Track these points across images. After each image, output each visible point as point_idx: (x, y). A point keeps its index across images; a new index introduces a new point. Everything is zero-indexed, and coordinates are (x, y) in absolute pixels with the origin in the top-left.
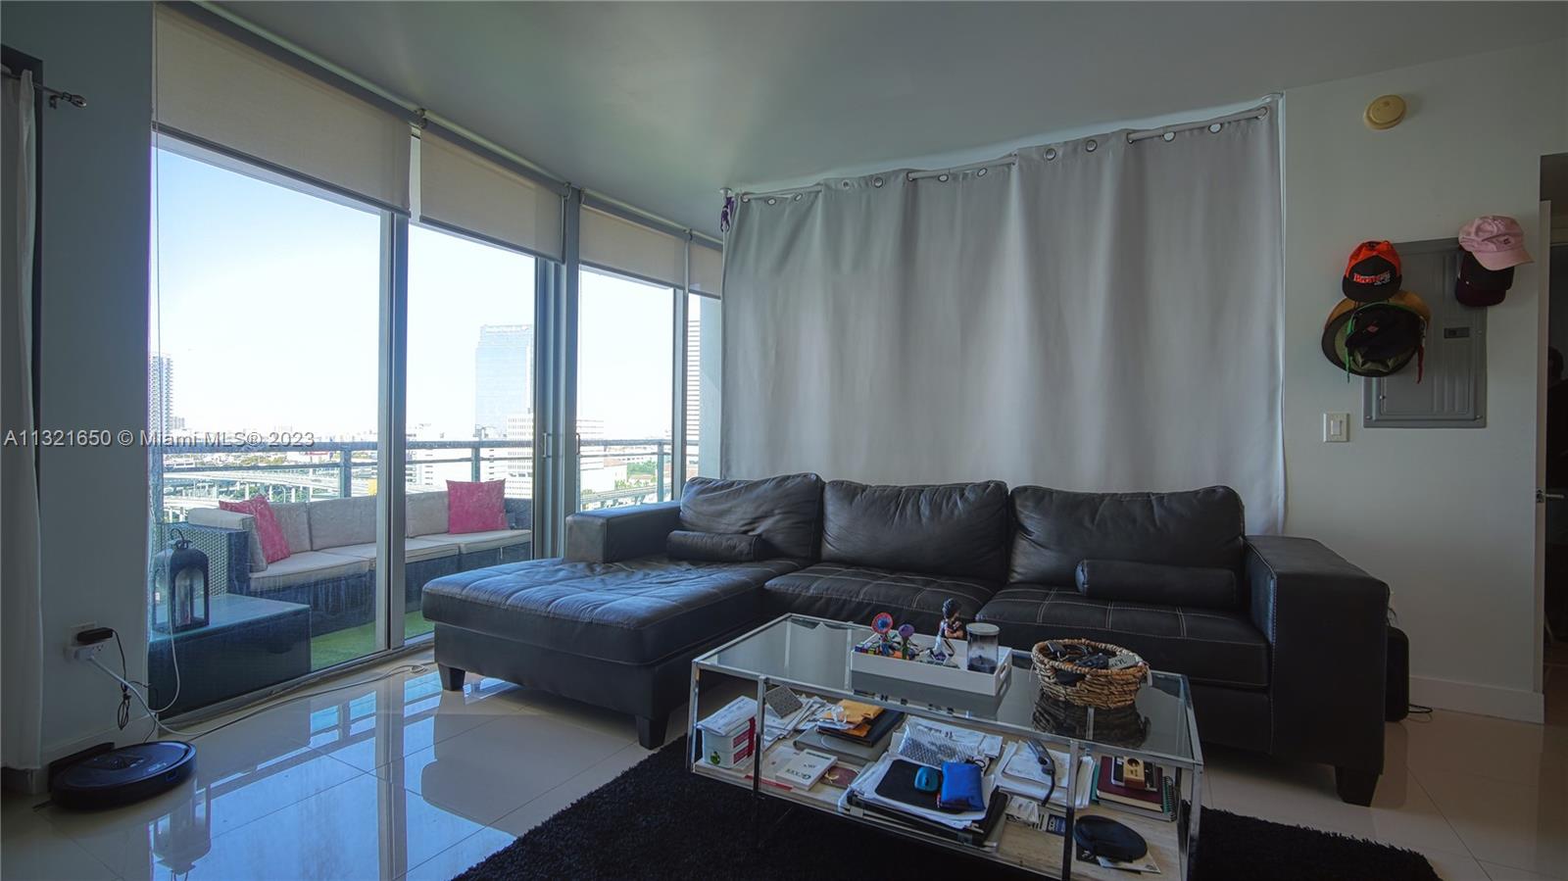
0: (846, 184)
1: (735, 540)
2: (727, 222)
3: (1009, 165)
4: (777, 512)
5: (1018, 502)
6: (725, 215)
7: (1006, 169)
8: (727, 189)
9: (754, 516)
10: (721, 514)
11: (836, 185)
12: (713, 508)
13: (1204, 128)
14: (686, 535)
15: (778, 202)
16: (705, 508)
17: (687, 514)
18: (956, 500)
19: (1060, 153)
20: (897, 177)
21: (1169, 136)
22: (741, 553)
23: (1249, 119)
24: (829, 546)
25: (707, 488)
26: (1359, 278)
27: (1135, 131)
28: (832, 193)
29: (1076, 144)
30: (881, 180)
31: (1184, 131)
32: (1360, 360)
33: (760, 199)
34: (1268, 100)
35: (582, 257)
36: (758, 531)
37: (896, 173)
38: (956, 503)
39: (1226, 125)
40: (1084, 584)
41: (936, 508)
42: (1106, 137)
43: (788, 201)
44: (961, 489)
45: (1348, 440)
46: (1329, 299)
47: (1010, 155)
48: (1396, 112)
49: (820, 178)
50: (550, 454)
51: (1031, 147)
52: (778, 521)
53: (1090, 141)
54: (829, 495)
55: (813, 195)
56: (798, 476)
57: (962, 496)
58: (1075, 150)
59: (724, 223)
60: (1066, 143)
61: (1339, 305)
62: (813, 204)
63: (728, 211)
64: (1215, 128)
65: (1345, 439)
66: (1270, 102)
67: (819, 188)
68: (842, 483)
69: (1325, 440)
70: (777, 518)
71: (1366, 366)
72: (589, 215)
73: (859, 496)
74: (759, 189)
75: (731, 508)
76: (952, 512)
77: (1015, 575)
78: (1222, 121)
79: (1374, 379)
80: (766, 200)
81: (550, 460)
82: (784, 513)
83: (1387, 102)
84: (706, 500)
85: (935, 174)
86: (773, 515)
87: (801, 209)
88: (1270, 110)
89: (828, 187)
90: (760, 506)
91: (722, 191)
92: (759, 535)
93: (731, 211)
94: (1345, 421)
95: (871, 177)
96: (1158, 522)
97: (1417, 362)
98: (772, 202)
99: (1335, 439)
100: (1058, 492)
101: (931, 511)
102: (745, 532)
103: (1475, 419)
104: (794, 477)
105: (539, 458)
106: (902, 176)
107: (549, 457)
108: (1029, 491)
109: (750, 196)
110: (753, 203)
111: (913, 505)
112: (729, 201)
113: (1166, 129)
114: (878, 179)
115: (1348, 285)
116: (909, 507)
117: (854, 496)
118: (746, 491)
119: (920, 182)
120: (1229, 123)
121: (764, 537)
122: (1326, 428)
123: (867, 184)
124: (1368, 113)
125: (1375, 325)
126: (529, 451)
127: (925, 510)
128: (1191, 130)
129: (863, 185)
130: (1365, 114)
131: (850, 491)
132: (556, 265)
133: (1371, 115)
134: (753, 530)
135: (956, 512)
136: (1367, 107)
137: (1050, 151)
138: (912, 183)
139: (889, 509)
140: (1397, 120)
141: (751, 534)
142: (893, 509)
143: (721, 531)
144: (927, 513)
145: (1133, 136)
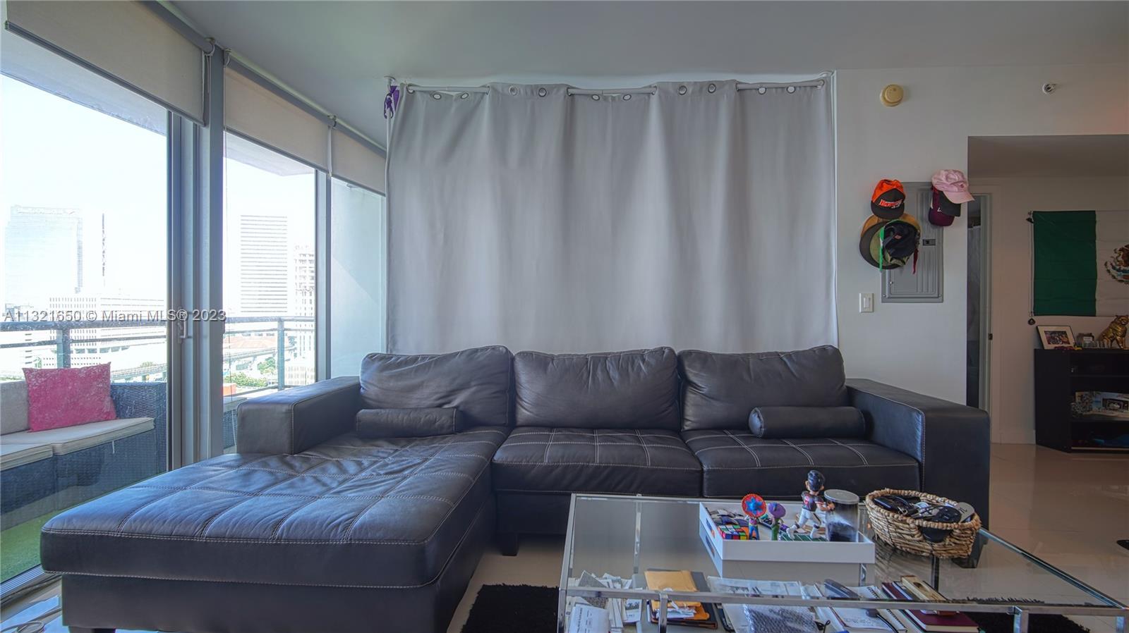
0: (512, 90)
1: (435, 414)
2: (391, 110)
3: (649, 94)
4: (473, 383)
5: (686, 363)
6: (388, 103)
7: (647, 97)
8: (391, 78)
9: (449, 389)
10: (412, 389)
11: (503, 90)
12: (401, 384)
13: (784, 88)
14: (378, 413)
15: (443, 99)
16: (391, 384)
17: (370, 391)
18: (639, 364)
19: (690, 90)
20: (558, 91)
21: (762, 90)
22: (442, 427)
23: (812, 87)
24: (524, 411)
25: (390, 364)
26: (883, 203)
27: (740, 83)
28: (501, 98)
29: (702, 84)
30: (542, 91)
31: (772, 88)
32: (889, 258)
33: (425, 92)
34: (824, 76)
35: (227, 124)
36: (455, 403)
37: (558, 86)
38: (639, 367)
39: (798, 89)
40: (761, 427)
41: (624, 372)
42: (722, 83)
43: (454, 98)
44: (641, 355)
45: (873, 311)
46: (862, 216)
47: (650, 87)
48: (898, 96)
49: (488, 81)
50: (191, 334)
51: (668, 82)
52: (474, 393)
53: (711, 84)
54: (520, 366)
55: (478, 96)
56: (486, 348)
57: (644, 361)
58: (701, 89)
59: (388, 110)
60: (696, 83)
61: (868, 220)
62: (479, 102)
63: (392, 99)
64: (791, 89)
65: (871, 310)
66: (825, 77)
67: (485, 90)
68: (531, 353)
69: (860, 311)
70: (473, 389)
71: (892, 262)
72: (232, 79)
73: (551, 364)
74: (425, 83)
75: (423, 382)
76: (639, 375)
77: (688, 423)
78: (795, 85)
79: (887, 271)
80: (432, 94)
81: (191, 342)
82: (479, 385)
83: (895, 88)
84: (391, 377)
85: (589, 92)
86: (469, 387)
87: (469, 106)
88: (825, 82)
89: (495, 90)
90: (454, 379)
91: (387, 80)
92: (457, 407)
93: (396, 100)
94: (871, 297)
95: (537, 86)
96: (795, 374)
97: (913, 260)
98: (437, 96)
99: (866, 310)
100: (717, 355)
101: (620, 375)
102: (440, 406)
103: (938, 297)
104: (482, 349)
105: (176, 337)
106: (563, 91)
107: (189, 337)
108: (694, 355)
109: (415, 88)
110: (418, 94)
111: (602, 371)
112: (393, 89)
113: (761, 84)
114: (542, 89)
115: (874, 206)
116: (599, 372)
117: (546, 365)
118: (435, 364)
119: (576, 97)
120: (800, 87)
121: (461, 408)
122: (861, 303)
123: (532, 92)
124: (884, 94)
125: (899, 235)
126: (163, 330)
127: (614, 374)
128: (776, 88)
129: (529, 93)
130: (881, 95)
131: (540, 362)
132: (195, 126)
133: (886, 96)
134: (449, 403)
135: (642, 375)
136: (882, 91)
137: (682, 87)
138: (571, 97)
139: (582, 376)
140: (899, 102)
141: (446, 406)
142: (585, 375)
143: (413, 406)
144: (617, 376)
145: (740, 86)
